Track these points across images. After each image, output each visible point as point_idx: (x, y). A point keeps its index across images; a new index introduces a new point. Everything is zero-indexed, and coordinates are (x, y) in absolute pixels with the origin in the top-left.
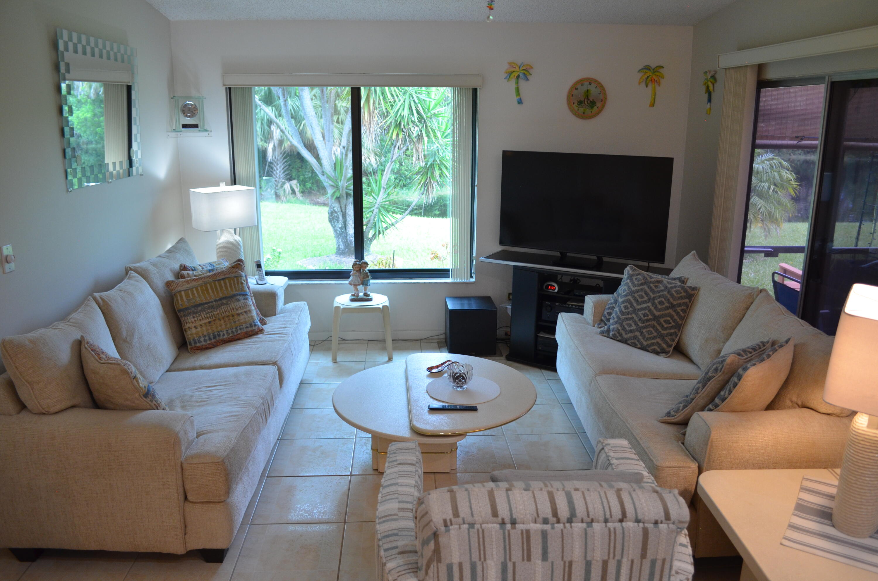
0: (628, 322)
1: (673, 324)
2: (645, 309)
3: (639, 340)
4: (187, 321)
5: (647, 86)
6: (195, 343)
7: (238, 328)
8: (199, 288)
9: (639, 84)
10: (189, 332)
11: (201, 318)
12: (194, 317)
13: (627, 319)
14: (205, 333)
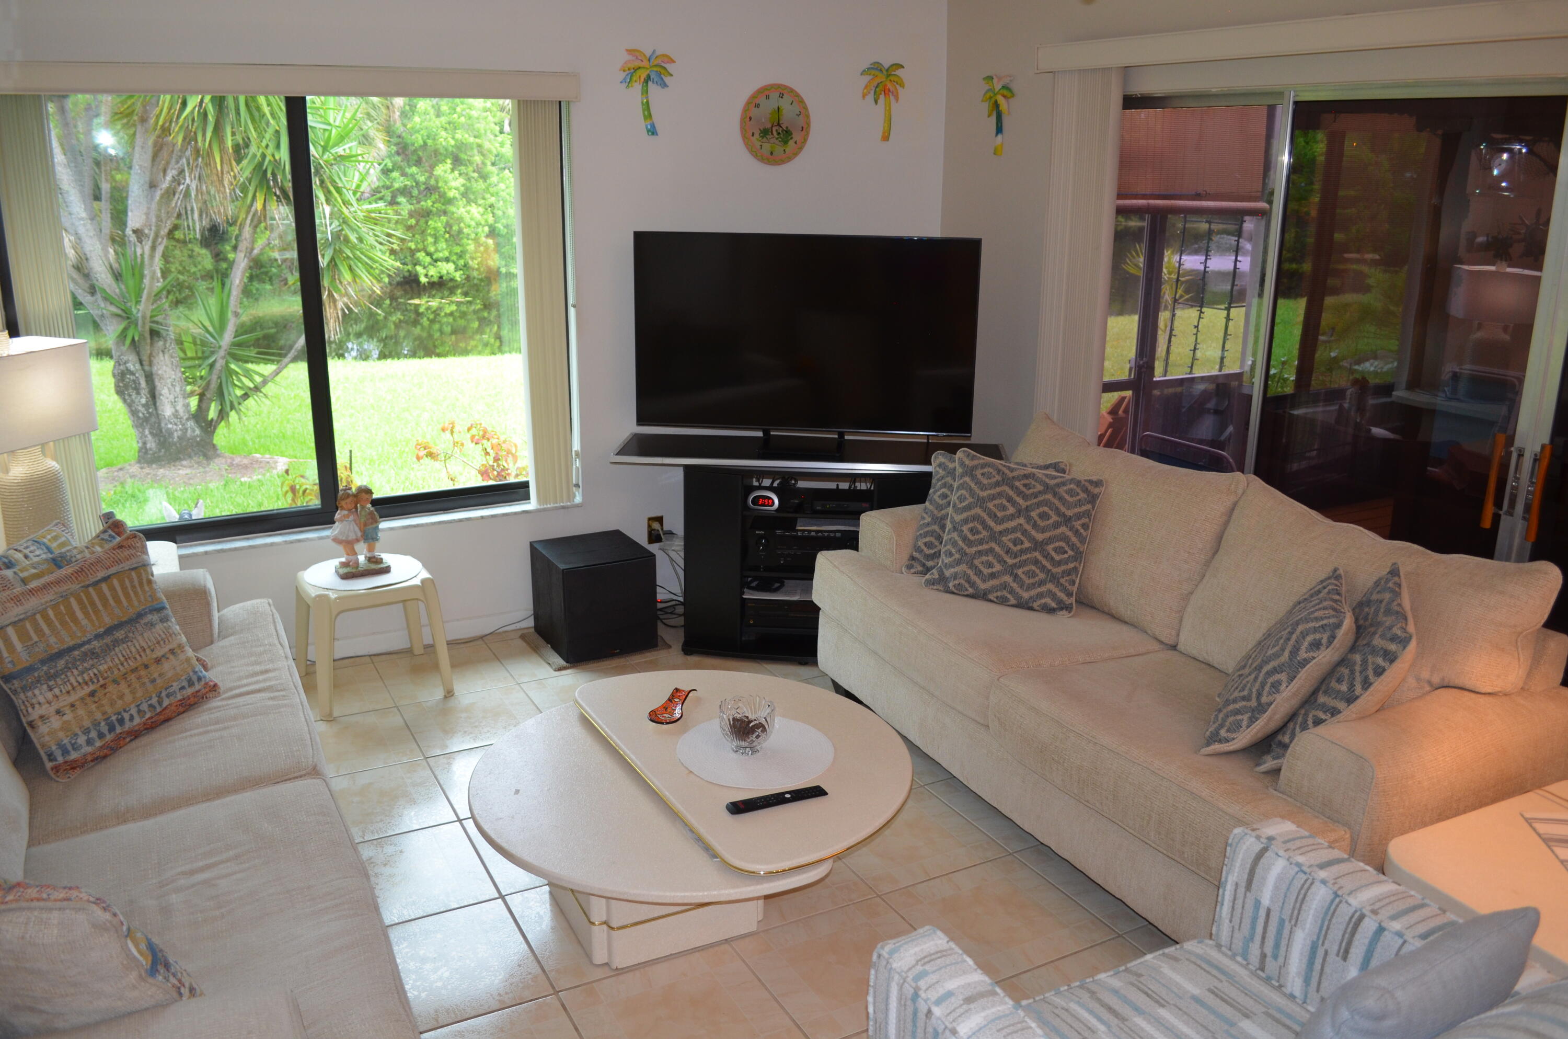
0: (984, 558)
1: (1070, 553)
2: (1014, 530)
3: (1012, 591)
4: (34, 701)
5: (876, 102)
6: (65, 752)
7: (163, 694)
8: (51, 613)
9: (864, 96)
10: (43, 729)
11: (70, 688)
12: (51, 689)
13: (980, 553)
14: (87, 723)
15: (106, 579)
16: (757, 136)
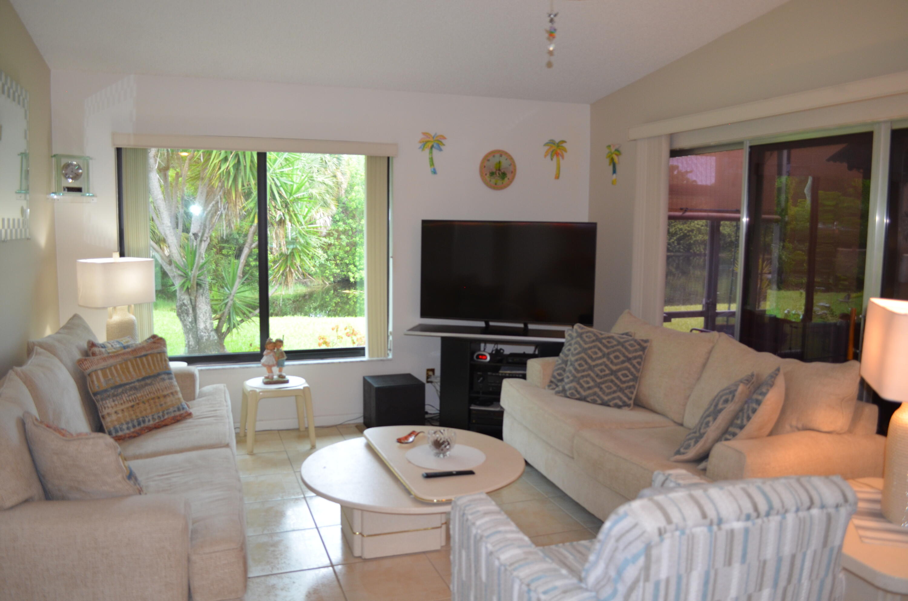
0: (585, 379)
1: (631, 377)
2: (601, 364)
3: (599, 396)
4: (106, 406)
5: (552, 159)
6: (117, 431)
7: (165, 412)
8: (118, 367)
9: (545, 156)
10: (108, 419)
11: (122, 402)
12: (114, 401)
13: (583, 377)
14: (128, 419)
15: (145, 356)
16: (488, 175)
